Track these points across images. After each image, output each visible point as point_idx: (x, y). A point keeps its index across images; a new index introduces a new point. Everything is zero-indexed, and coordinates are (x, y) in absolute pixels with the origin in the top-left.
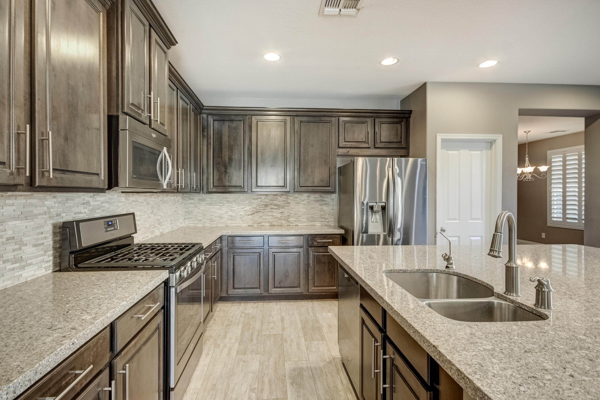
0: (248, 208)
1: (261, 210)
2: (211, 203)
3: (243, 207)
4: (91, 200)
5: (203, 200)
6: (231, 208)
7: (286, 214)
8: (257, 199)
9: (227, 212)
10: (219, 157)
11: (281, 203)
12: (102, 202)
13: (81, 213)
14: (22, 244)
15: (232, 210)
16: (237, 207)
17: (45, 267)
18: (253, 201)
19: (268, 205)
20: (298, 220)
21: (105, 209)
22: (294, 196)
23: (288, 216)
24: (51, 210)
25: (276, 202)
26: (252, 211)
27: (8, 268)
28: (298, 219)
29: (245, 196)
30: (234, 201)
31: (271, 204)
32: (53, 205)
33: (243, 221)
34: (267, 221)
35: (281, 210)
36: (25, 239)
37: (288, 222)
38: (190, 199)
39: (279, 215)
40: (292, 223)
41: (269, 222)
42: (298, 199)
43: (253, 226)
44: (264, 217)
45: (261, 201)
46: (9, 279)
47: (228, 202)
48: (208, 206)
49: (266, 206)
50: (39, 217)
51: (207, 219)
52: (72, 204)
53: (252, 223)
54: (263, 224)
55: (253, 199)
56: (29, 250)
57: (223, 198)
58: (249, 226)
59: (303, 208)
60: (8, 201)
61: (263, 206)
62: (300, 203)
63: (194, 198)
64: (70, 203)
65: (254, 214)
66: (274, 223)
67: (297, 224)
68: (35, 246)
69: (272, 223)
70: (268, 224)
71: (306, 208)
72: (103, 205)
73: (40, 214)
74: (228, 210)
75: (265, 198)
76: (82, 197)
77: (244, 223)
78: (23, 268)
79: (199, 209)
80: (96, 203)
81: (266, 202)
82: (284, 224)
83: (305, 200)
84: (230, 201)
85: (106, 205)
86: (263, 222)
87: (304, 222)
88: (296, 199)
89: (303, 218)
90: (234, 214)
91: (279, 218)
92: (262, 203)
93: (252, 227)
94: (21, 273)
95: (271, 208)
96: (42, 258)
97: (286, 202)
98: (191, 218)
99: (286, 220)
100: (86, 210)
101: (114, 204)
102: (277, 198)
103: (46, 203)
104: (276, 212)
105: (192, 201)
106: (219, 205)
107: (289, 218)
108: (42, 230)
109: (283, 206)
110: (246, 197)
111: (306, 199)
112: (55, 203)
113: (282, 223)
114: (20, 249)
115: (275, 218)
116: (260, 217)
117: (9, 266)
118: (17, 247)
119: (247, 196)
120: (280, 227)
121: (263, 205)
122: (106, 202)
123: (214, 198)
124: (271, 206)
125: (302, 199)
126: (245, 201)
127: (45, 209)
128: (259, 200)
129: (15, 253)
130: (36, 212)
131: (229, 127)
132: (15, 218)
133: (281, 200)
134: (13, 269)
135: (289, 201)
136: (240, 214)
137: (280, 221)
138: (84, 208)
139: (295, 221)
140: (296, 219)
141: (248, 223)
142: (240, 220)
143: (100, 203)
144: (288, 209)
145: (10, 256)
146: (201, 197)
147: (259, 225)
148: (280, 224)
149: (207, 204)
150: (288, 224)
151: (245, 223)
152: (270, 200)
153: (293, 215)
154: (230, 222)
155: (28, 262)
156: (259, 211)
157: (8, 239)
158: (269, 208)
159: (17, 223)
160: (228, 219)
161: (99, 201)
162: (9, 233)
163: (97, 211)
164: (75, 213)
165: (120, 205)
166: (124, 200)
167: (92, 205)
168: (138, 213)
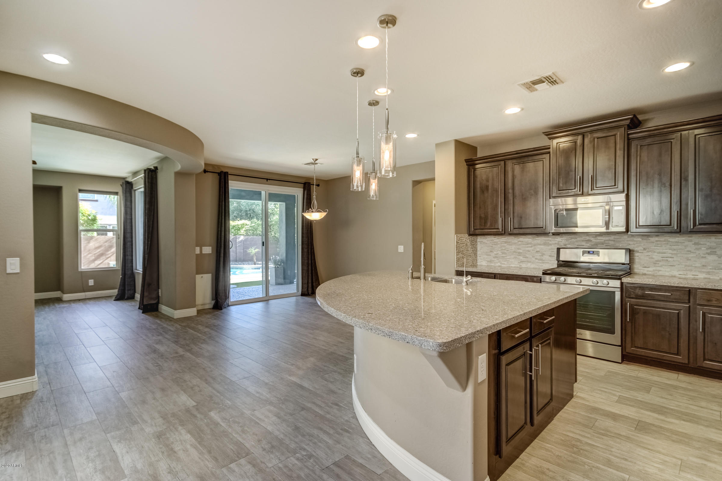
12: (605, 241)
13: (583, 245)
14: (543, 255)
50: (552, 245)
52: (574, 241)
56: (546, 257)
60: (537, 239)
68: (550, 256)
73: (553, 244)
76: (584, 237)
78: (543, 263)
80: (598, 241)
94: (542, 265)
96: (554, 262)
100: (588, 244)
114: (543, 256)
117: (537, 261)
118: (541, 255)
127: (556, 242)
130: (550, 243)
132: (540, 245)
134: (539, 262)
138: (586, 243)
143: (603, 241)
145: (539, 257)
157: (537, 251)
159: (542, 246)
162: (538, 250)
163: (599, 245)
164: (577, 245)
165: (631, 243)
166: (641, 240)
167: (593, 242)
168: (670, 251)
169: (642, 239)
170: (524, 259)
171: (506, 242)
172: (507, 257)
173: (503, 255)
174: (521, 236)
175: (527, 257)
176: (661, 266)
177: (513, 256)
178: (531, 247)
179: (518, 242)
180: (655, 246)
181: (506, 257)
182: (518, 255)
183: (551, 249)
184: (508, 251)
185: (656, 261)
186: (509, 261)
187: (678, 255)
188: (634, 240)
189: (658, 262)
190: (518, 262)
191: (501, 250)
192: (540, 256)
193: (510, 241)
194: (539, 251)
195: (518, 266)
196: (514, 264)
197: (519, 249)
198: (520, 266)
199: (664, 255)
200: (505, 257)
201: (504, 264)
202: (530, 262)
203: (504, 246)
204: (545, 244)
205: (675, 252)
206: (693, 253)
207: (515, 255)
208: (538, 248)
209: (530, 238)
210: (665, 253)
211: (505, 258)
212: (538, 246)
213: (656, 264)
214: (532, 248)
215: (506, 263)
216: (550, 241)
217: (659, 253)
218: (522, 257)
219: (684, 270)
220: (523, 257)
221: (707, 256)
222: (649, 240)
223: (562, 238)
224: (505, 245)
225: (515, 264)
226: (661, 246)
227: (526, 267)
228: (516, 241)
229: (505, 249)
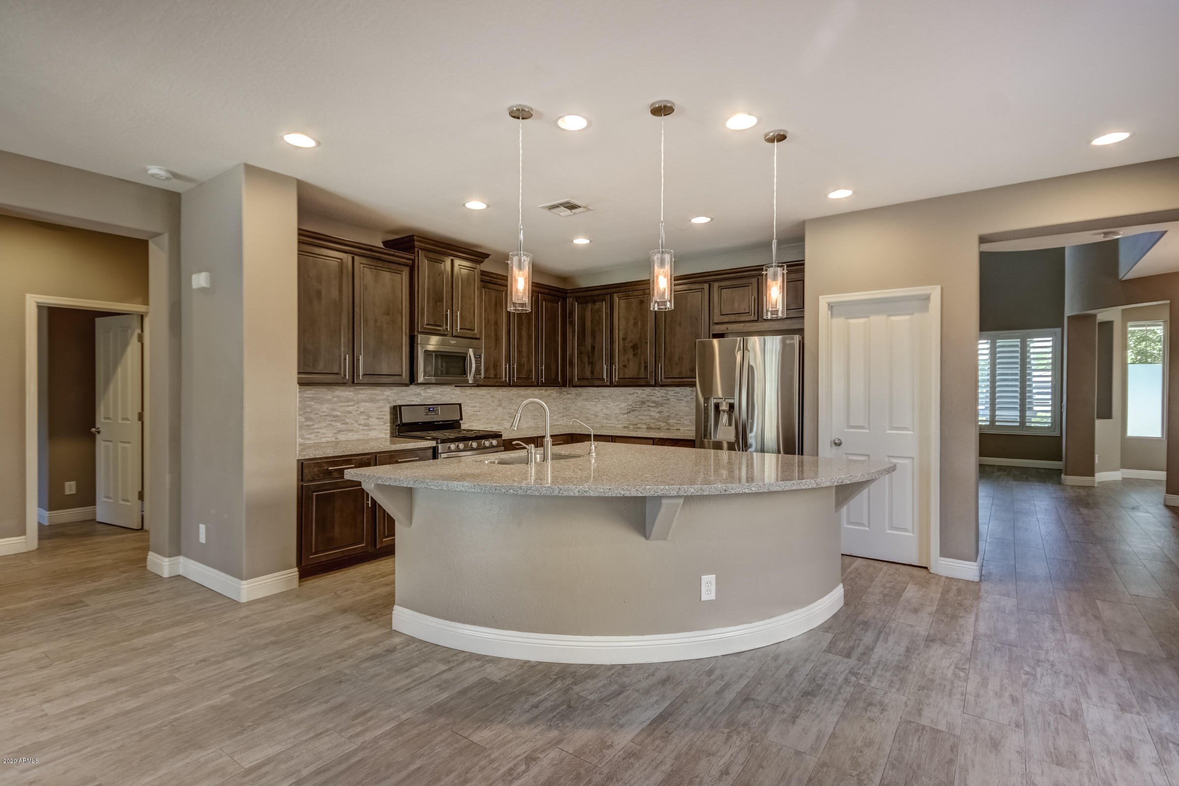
0: (623, 405)
1: (637, 407)
2: (587, 399)
3: (618, 403)
4: (422, 392)
5: (579, 395)
6: (606, 404)
7: (665, 414)
8: (633, 394)
9: (602, 409)
10: (583, 346)
11: (659, 399)
12: (433, 394)
13: (413, 401)
14: (370, 416)
15: (607, 408)
16: (612, 404)
17: (384, 433)
18: (628, 396)
19: (645, 402)
20: (679, 422)
21: (437, 399)
22: (674, 390)
23: (668, 416)
24: (389, 398)
25: (653, 398)
26: (628, 409)
27: (361, 428)
28: (679, 420)
29: (620, 390)
30: (610, 396)
31: (648, 401)
32: (391, 395)
33: (618, 421)
34: (644, 422)
35: (660, 409)
36: (371, 414)
37: (668, 424)
38: (568, 394)
39: (657, 416)
40: (673, 426)
41: (645, 423)
42: (680, 395)
43: (628, 427)
44: (640, 417)
45: (637, 397)
46: (362, 435)
47: (603, 397)
48: (584, 401)
49: (643, 403)
51: (584, 417)
52: (405, 395)
53: (628, 424)
54: (639, 425)
55: (629, 394)
56: (373, 421)
57: (599, 393)
58: (624, 427)
59: (686, 407)
60: (361, 392)
61: (640, 403)
62: (682, 400)
63: (572, 393)
64: (404, 394)
65: (630, 412)
66: (651, 425)
67: (678, 427)
68: (377, 418)
69: (649, 425)
70: (644, 426)
71: (689, 407)
72: (435, 396)
73: (382, 400)
74: (604, 407)
75: (641, 393)
76: (415, 390)
77: (619, 424)
78: (370, 430)
79: (576, 405)
80: (427, 394)
81: (643, 398)
82: (663, 427)
83: (688, 396)
84: (606, 396)
85: (438, 396)
86: (639, 423)
87: (688, 426)
88: (676, 394)
89: (686, 420)
90: (609, 412)
91: (656, 419)
92: (638, 399)
93: (627, 429)
94: (368, 433)
95: (648, 406)
96: (383, 427)
97: (665, 398)
98: (569, 416)
99: (666, 422)
100: (418, 399)
101: (447, 396)
102: (654, 393)
103: (385, 393)
104: (654, 411)
105: (569, 396)
106: (594, 402)
107: (669, 420)
108: (381, 410)
109: (662, 404)
110: (621, 392)
111: (689, 394)
112: (391, 393)
113: (660, 425)
114: (368, 419)
115: (652, 419)
116: (636, 417)
117: (361, 427)
118: (366, 417)
119: (622, 390)
120: (658, 431)
121: (639, 401)
122: (438, 394)
123: (590, 393)
124: (648, 404)
125: (684, 394)
126: (620, 397)
127: (385, 397)
128: (635, 395)
129: (365, 421)
130: (378, 398)
131: (591, 310)
132: (365, 401)
133: (659, 396)
134: (364, 430)
135: (669, 397)
136: (615, 412)
137: (658, 423)
138: (416, 398)
139: (676, 423)
140: (677, 420)
141: (623, 424)
142: (615, 420)
143: (431, 394)
144: (667, 408)
145: (362, 422)
146: (577, 392)
147: (635, 426)
148: (658, 427)
149: (584, 399)
150: (668, 427)
151: (621, 424)
152: (647, 396)
153: (674, 415)
154: (605, 421)
155: (373, 427)
156: (635, 409)
157: (361, 412)
158: (646, 406)
159: (368, 404)
160: (603, 418)
161: (430, 393)
162: (362, 409)
163: (428, 400)
164: (408, 401)
165: (453, 396)
166: (459, 393)
167: (423, 396)
168: (478, 405)
169: (461, 392)
170: (343, 427)
171: (312, 399)
172: (316, 426)
173: (309, 423)
174: (338, 388)
175: (347, 423)
176: (473, 422)
177: (323, 424)
178: (353, 406)
179: (333, 397)
180: (469, 400)
181: (313, 425)
182: (332, 421)
183: (379, 408)
184: (317, 414)
185: (470, 416)
186: (319, 432)
187: (483, 408)
188: (456, 393)
189: (471, 417)
190: (335, 433)
191: (304, 413)
192: (365, 419)
193: (320, 396)
194: (364, 412)
195: (333, 439)
196: (326, 437)
197: (335, 410)
198: (336, 439)
199: (475, 409)
200: (311, 425)
201: (309, 439)
202: (352, 430)
203: (310, 406)
204: (372, 400)
205: (481, 406)
206: (491, 405)
207: (329, 421)
208: (364, 406)
209: (352, 392)
210: (475, 407)
211: (312, 427)
212: (362, 404)
213: (469, 419)
214: (355, 408)
215: (312, 436)
216: (378, 395)
217: (472, 407)
218: (340, 424)
219: (486, 424)
220: (342, 424)
221: (498, 408)
222: (465, 393)
223: (392, 391)
224: (312, 403)
225: (329, 437)
226: (473, 400)
227: (345, 439)
228: (330, 397)
229: (311, 412)
